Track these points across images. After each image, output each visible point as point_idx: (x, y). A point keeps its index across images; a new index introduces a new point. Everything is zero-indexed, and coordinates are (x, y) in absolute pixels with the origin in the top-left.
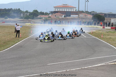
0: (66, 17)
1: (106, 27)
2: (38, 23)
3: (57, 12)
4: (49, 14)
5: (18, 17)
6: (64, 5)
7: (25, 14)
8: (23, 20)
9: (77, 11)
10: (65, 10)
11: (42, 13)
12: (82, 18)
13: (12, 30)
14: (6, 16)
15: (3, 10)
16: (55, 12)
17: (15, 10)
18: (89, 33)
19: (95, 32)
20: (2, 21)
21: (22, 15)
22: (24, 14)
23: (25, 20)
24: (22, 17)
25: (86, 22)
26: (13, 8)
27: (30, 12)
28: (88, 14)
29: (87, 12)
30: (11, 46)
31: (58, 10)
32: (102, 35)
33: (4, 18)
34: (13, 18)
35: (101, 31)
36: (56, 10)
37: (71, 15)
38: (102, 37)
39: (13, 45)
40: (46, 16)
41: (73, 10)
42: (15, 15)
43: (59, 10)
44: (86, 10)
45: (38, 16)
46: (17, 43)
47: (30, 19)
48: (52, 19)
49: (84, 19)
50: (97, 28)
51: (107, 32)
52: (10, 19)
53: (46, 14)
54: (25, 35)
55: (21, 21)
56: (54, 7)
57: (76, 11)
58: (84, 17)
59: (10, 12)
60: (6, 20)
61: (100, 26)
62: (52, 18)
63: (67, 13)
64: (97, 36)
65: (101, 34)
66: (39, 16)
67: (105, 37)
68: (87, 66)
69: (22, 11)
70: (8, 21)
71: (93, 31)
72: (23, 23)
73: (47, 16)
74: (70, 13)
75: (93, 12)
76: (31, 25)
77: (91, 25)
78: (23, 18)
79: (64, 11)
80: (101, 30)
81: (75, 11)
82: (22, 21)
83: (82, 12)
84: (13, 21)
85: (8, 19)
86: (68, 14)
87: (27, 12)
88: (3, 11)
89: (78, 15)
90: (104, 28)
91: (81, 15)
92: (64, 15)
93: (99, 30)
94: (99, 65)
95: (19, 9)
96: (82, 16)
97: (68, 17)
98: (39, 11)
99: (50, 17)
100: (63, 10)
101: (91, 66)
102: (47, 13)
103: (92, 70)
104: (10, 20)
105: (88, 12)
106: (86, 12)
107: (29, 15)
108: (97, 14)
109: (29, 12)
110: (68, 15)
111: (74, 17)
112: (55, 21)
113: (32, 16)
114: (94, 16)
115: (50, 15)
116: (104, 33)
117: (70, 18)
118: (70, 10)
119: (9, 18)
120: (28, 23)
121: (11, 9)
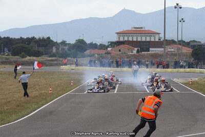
0: (141, 52)
2: (86, 65)
3: (123, 43)
4: (108, 47)
5: (46, 54)
6: (136, 28)
9: (162, 40)
10: (139, 39)
11: (94, 46)
13: (34, 80)
14: (23, 53)
15: (18, 39)
16: (118, 43)
17: (40, 39)
18: (186, 84)
19: (196, 82)
20: (15, 62)
21: (54, 50)
22: (57, 49)
23: (61, 59)
24: (54, 54)
26: (37, 37)
27: (70, 44)
28: (183, 45)
29: (182, 43)
30: (31, 112)
31: (124, 38)
33: (17, 57)
34: (38, 56)
36: (121, 39)
37: (151, 49)
39: (34, 111)
40: (101, 50)
41: (155, 38)
42: (41, 49)
43: (126, 39)
44: (180, 39)
45: (85, 50)
46: (43, 105)
47: (70, 58)
48: (112, 57)
49: (175, 55)
50: (201, 73)
52: (31, 58)
53: (102, 47)
54: (59, 90)
55: (52, 62)
56: (117, 33)
57: (159, 39)
58: (176, 52)
59: (32, 44)
60: (24, 59)
62: (112, 54)
63: (142, 44)
64: (201, 90)
66: (88, 52)
69: (55, 41)
70: (27, 62)
71: (194, 79)
72: (56, 65)
73: (103, 52)
74: (148, 44)
75: (194, 41)
76: (72, 70)
78: (56, 56)
79: (137, 42)
81: (157, 40)
82: (55, 62)
83: (172, 42)
85: (28, 58)
86: (144, 46)
87: (64, 43)
88: (17, 43)
89: (164, 48)
91: (170, 49)
92: (136, 49)
95: (49, 38)
96: (172, 50)
97: (143, 53)
98: (88, 42)
99: (108, 53)
100: (135, 39)
102: (104, 46)
104: (30, 60)
105: (184, 42)
106: (179, 41)
107: (69, 49)
108: (201, 45)
109: (68, 44)
110: (145, 49)
111: (157, 52)
113: (74, 51)
114: (196, 50)
115: (109, 49)
117: (148, 54)
118: (148, 39)
119: (30, 56)
121: (33, 38)
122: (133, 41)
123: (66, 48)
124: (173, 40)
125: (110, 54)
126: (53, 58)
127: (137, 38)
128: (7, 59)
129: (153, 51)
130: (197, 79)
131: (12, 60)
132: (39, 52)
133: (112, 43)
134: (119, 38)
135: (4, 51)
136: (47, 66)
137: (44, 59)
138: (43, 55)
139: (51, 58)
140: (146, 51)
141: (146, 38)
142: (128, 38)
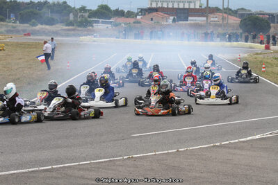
0: (178, 21)
1: (272, 47)
2: (111, 36)
3: (156, 10)
4: (137, 14)
7: (80, 14)
8: (73, 30)
9: (203, 7)
10: (176, 6)
11: (119, 13)
12: (216, 25)
14: (33, 20)
15: (27, 4)
16: (151, 10)
17: (54, 4)
18: (233, 61)
20: (24, 31)
21: (71, 17)
22: (76, 16)
23: (80, 29)
24: (71, 22)
25: (224, 35)
27: (91, 10)
28: (230, 14)
29: (228, 11)
31: (157, 4)
32: (263, 66)
33: (28, 25)
34: (52, 25)
35: (261, 56)
36: (154, 5)
37: (190, 18)
38: (264, 69)
40: (129, 19)
41: (195, 5)
42: (56, 16)
43: (160, 5)
44: (225, 7)
48: (142, 27)
49: (220, 26)
50: (251, 48)
51: (276, 59)
52: (44, 26)
53: (130, 14)
57: (201, 6)
58: (221, 22)
59: (44, 10)
60: (34, 28)
61: (258, 43)
63: (179, 11)
65: (261, 62)
67: (270, 69)
68: (227, 141)
69: (72, 7)
70: (38, 31)
71: (242, 55)
72: (74, 35)
73: (131, 20)
74: (186, 12)
75: (242, 9)
76: (94, 41)
77: (237, 41)
78: (73, 25)
79: (173, 9)
80: (261, 54)
81: (198, 7)
82: (73, 32)
83: (216, 10)
84: (49, 32)
85: (39, 27)
86: (181, 14)
87: (83, 9)
88: (26, 8)
89: (207, 17)
90: (267, 48)
91: (214, 18)
92: (172, 18)
93: (257, 54)
94: (257, 137)
95: (65, 3)
96: (216, 19)
97: (181, 22)
99: (138, 22)
100: (170, 6)
101: (237, 141)
102: (132, 13)
103: (239, 148)
104: (42, 29)
105: (231, 10)
106: (224, 9)
107: (89, 17)
108: (251, 14)
109: (89, 10)
110: (182, 18)
111: (197, 22)
112: (152, 32)
114: (245, 19)
115: (139, 17)
116: (269, 61)
117: (186, 24)
118: (187, 6)
119: (42, 24)
120: (86, 35)
121: (46, 3)
122: (168, 8)
123: (86, 15)
124: (216, 8)
125: (140, 23)
126: (71, 27)
127: (173, 4)
128: (14, 27)
129: (192, 20)
130: (246, 55)
131: (20, 28)
132: (53, 19)
133: (142, 10)
134: (151, 4)
135: (10, 18)
136: (63, 36)
137: (59, 29)
138: (57, 23)
139: (67, 27)
140: (184, 21)
141: (184, 5)
142: (162, 4)
